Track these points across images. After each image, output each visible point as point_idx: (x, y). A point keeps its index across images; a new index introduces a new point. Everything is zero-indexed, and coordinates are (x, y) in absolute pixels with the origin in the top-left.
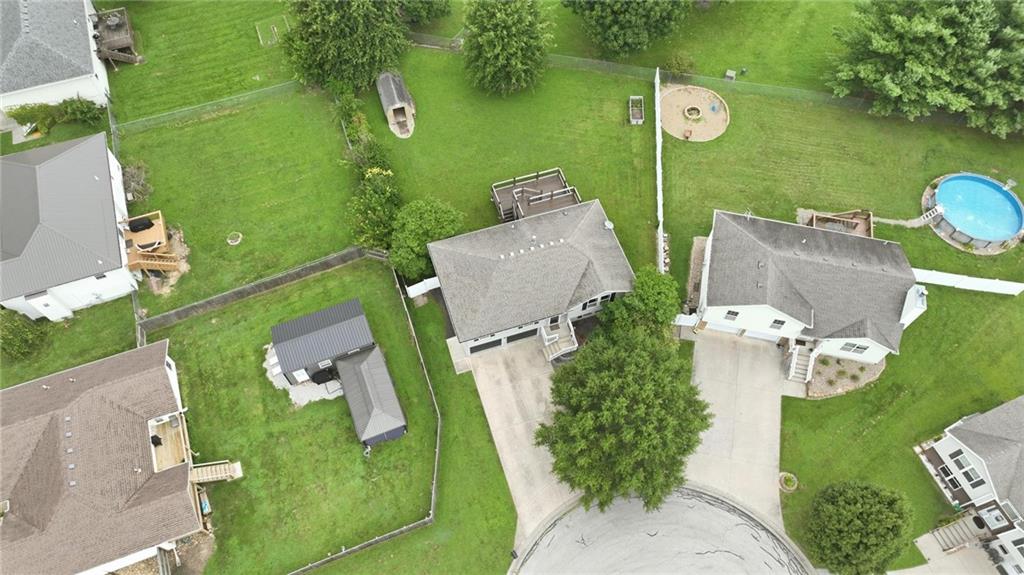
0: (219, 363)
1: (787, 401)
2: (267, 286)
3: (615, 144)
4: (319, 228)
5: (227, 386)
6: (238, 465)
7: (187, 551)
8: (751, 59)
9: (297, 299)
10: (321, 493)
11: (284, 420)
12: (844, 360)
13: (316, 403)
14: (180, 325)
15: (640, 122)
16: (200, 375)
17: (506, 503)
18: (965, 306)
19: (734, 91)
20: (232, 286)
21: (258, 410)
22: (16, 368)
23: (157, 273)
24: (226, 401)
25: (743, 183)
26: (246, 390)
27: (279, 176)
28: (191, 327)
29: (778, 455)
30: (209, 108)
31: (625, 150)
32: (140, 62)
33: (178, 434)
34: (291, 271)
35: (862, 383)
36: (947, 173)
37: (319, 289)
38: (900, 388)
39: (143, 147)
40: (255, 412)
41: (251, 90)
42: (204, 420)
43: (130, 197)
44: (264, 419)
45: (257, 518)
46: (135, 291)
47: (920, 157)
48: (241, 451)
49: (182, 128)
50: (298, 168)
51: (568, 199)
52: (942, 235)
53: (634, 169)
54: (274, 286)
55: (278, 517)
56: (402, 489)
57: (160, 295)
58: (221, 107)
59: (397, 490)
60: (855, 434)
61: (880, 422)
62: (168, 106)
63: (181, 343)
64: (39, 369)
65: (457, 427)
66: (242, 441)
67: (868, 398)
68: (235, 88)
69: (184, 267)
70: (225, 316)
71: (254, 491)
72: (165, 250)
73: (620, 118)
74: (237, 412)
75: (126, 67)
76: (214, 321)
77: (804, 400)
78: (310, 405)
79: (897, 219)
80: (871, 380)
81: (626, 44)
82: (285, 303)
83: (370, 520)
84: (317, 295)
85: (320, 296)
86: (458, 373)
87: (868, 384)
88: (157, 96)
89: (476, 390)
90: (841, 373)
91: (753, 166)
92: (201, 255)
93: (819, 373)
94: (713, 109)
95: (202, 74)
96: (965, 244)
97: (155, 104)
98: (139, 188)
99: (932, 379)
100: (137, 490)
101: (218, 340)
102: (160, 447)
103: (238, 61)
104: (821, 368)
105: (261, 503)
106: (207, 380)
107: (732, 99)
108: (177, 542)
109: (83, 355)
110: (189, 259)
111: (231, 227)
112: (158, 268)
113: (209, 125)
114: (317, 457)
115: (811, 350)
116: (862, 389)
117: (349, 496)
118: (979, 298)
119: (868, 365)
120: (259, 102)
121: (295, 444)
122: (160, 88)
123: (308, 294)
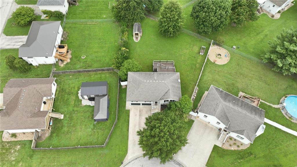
0: (68, 88)
1: (215, 146)
2: (87, 71)
3: (193, 58)
4: (105, 60)
5: (68, 94)
6: (63, 116)
7: (43, 133)
8: (243, 44)
9: (93, 77)
10: (80, 130)
11: (78, 108)
12: (237, 140)
13: (88, 106)
14: (62, 75)
15: (203, 54)
16: (62, 89)
17: (126, 149)
18: (282, 136)
19: (234, 52)
20: (78, 69)
21: (73, 103)
22: (22, 74)
23: (61, 60)
24: (66, 98)
25: (226, 80)
26: (72, 97)
27: (101, 43)
28: (64, 77)
29: (207, 161)
30: (89, 21)
31: (195, 61)
32: (78, 5)
33: (50, 103)
34: (94, 69)
35: (240, 149)
36: (292, 94)
37: (99, 76)
38: (251, 154)
39: (70, 27)
40: (72, 103)
41: (102, 19)
42: (59, 101)
43: (62, 39)
44: (73, 106)
45: (62, 131)
46: (55, 63)
47: (285, 87)
48: (65, 112)
49: (81, 25)
50: (106, 43)
51: (172, 70)
52: (283, 112)
53: (196, 67)
54: (88, 72)
55: (67, 132)
56: (100, 135)
57: (60, 66)
58: (93, 22)
59: (99, 135)
60: (232, 163)
61: (241, 162)
62: (80, 18)
63: (61, 80)
64: (26, 76)
65: (120, 123)
66: (66, 109)
67: (240, 154)
68: (98, 17)
69: (69, 61)
70: (74, 76)
71: (64, 123)
72: (65, 55)
73: (197, 52)
74: (67, 102)
75: (74, 5)
76: (71, 77)
77: (221, 148)
78: (86, 106)
79: (270, 104)
80: (243, 149)
81: (204, 31)
82: (89, 77)
83: (90, 141)
84: (98, 77)
85: (99, 78)
86: (126, 109)
87: (242, 150)
88: (78, 15)
89: (129, 115)
90: (235, 144)
91: (231, 75)
92: (74, 59)
93: (228, 142)
94: (226, 56)
95: (91, 12)
96: (290, 118)
97: (77, 17)
98: (65, 37)
99: (263, 154)
100: (34, 113)
101: (70, 82)
102: (45, 105)
103: (102, 11)
104: (229, 140)
105: (65, 127)
106: (64, 91)
107: (232, 55)
108: (41, 130)
109: (37, 76)
110: (71, 59)
111: (84, 53)
112: (62, 59)
113: (88, 25)
114: (82, 120)
115: (227, 134)
116: (239, 150)
117: (87, 133)
118: (288, 135)
119: (244, 144)
120: (103, 23)
121: (79, 115)
122: (80, 13)
123: (96, 76)
